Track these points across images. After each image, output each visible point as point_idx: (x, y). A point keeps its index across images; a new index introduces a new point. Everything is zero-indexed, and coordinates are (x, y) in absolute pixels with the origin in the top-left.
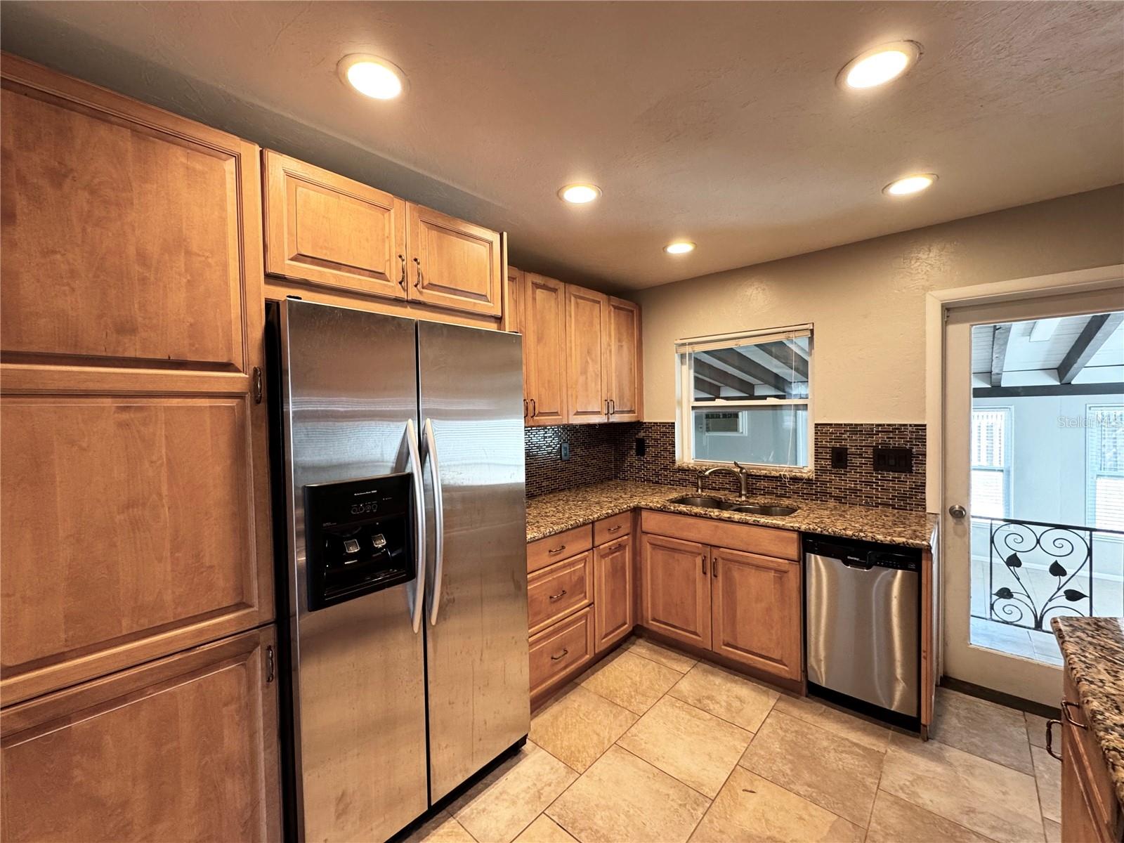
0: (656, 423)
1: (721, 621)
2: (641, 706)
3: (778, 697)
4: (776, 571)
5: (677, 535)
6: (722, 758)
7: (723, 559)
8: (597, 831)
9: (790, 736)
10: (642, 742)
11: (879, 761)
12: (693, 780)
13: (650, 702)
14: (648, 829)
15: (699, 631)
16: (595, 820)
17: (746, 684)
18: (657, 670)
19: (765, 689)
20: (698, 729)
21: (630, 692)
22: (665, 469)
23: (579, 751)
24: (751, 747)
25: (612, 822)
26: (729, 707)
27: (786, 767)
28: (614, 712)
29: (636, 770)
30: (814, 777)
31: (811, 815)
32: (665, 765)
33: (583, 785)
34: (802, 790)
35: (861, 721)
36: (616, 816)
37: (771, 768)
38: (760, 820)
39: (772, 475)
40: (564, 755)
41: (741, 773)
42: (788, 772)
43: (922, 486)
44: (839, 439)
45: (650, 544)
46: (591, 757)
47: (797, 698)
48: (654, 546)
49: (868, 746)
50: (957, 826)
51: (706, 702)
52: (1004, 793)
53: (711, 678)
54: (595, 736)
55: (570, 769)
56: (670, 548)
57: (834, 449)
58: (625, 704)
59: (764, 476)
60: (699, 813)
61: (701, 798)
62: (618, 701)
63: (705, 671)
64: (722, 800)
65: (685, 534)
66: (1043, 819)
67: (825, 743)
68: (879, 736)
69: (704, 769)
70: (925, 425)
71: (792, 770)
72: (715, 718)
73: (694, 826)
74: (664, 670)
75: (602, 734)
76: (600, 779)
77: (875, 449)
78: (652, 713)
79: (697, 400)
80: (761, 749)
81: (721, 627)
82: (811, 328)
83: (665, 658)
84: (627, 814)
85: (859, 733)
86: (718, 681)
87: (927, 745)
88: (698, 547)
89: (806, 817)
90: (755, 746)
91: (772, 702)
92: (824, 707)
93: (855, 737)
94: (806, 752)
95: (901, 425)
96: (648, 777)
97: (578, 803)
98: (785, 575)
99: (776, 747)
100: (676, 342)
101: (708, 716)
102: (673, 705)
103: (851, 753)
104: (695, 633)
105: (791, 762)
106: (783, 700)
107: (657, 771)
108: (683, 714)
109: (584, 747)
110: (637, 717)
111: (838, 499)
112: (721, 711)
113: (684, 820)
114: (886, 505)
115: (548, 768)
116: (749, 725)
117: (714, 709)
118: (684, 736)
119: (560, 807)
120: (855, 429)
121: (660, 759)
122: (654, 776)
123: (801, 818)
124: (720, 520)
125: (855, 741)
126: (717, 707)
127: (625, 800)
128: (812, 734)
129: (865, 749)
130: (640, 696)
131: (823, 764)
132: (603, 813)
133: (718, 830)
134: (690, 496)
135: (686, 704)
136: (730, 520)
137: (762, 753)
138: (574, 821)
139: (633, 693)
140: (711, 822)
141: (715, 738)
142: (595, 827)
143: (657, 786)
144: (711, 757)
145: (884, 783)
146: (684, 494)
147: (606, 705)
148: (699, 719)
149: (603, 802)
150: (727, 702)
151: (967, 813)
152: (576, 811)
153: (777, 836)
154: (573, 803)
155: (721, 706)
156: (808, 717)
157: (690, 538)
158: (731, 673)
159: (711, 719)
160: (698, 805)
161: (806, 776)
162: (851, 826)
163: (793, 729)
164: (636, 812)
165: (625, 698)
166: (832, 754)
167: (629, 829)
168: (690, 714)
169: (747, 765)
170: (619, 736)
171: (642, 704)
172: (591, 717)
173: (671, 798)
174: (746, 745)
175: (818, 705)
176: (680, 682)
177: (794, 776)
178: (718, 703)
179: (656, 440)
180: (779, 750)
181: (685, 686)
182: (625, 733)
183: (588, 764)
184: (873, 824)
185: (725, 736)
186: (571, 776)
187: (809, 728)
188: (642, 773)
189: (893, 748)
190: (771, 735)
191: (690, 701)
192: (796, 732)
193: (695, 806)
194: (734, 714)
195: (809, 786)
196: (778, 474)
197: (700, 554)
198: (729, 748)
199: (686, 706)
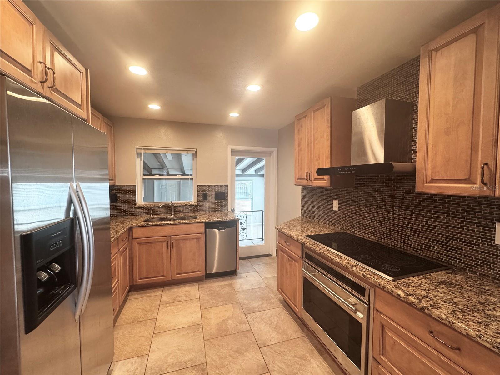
0: (125, 186)
1: (175, 266)
2: (153, 315)
3: (198, 284)
4: (197, 239)
5: (154, 236)
6: (195, 311)
7: (176, 240)
8: (173, 364)
9: (209, 293)
10: (165, 326)
11: (231, 286)
12: (192, 323)
13: (156, 312)
14: (189, 347)
15: (165, 274)
16: (169, 361)
17: (185, 286)
18: (149, 299)
19: (192, 284)
20: (181, 308)
21: (144, 313)
22: (130, 208)
23: (139, 348)
24: (201, 302)
25: (176, 357)
26: (186, 296)
27: (213, 301)
28: (143, 324)
29: (170, 335)
30: (222, 299)
31: (227, 308)
32: (179, 326)
33: (153, 357)
34: (221, 304)
35: (222, 279)
36: (175, 353)
37: (210, 304)
38: (217, 318)
39: (183, 205)
40: (133, 355)
41: (204, 311)
42: (215, 302)
43: (227, 204)
44: (205, 190)
45: (138, 243)
46: (147, 345)
47: (203, 282)
48: (140, 244)
49: (227, 284)
50: (252, 289)
51: (177, 299)
52: (255, 278)
53: (173, 290)
54: (142, 338)
55: (141, 356)
56: (149, 243)
57: (203, 194)
58: (146, 319)
59: (179, 206)
60: (201, 330)
61: (198, 326)
62: (141, 320)
63: (168, 289)
64: (204, 322)
65: (158, 234)
66: (262, 278)
67: (218, 289)
68: (228, 280)
69: (193, 318)
70: (228, 185)
71: (215, 301)
72: (184, 302)
73: (202, 334)
74: (152, 298)
75: (145, 335)
76: (158, 349)
77: (216, 193)
78: (160, 315)
79: (144, 175)
80: (204, 301)
81: (175, 268)
82: (196, 150)
83: (148, 294)
84: (179, 350)
85: (223, 282)
86: (176, 290)
87: (237, 276)
88: (164, 238)
89: (227, 309)
90: (202, 302)
91: (197, 287)
92: (211, 280)
93: (223, 283)
94: (215, 294)
95: (222, 185)
96: (177, 334)
97: (157, 363)
98: (200, 239)
99: (207, 298)
100: (136, 147)
101: (182, 302)
102: (166, 307)
103: (225, 287)
104: (163, 276)
105: (214, 299)
106: (200, 284)
107: (178, 330)
108: (172, 307)
109: (140, 345)
110: (155, 320)
111: (205, 211)
112: (184, 298)
113: (198, 336)
114: (218, 210)
115: (130, 365)
116: (195, 297)
117: (181, 299)
118: (178, 314)
119: (150, 370)
120: (209, 187)
121: (176, 325)
122: (178, 332)
123: (226, 310)
124: (175, 224)
125: (224, 284)
126: (182, 298)
127: (174, 347)
128: (213, 289)
129: (227, 285)
130: (150, 312)
131: (221, 294)
132: (170, 357)
133: (209, 330)
134: (149, 219)
135: (170, 304)
136: (179, 224)
137: (205, 302)
138: (161, 370)
139: (146, 313)
140: (206, 329)
141: (189, 307)
142: (171, 363)
143: (181, 334)
144: (192, 313)
145: (236, 290)
146: (146, 218)
147: (137, 324)
148: (179, 305)
149: (166, 354)
150: (184, 294)
151: (252, 286)
152: (158, 366)
153: (224, 319)
154: (154, 365)
155: (183, 297)
156: (209, 285)
157: (160, 236)
158: (178, 285)
159: (183, 302)
160: (199, 329)
161: (220, 300)
162: (236, 304)
163: (208, 290)
164: (181, 346)
165: (144, 317)
166: (221, 290)
167: (183, 353)
168: (174, 306)
169: (204, 308)
170: (153, 330)
171: (153, 314)
172: (133, 333)
173: (189, 333)
174: (199, 303)
175: (209, 280)
176: (162, 298)
177: (217, 302)
178: (181, 297)
179: (124, 194)
180: (208, 298)
181: (164, 298)
182: (155, 328)
183: (148, 348)
184: (240, 300)
185: (191, 305)
186: (145, 358)
187: (212, 288)
188: (173, 335)
189: (232, 281)
190: (204, 295)
191: (171, 302)
192: (209, 291)
193: (198, 329)
194: (189, 297)
195: (222, 302)
196: (185, 205)
197: (165, 241)
198: (195, 307)
199: (171, 304)
